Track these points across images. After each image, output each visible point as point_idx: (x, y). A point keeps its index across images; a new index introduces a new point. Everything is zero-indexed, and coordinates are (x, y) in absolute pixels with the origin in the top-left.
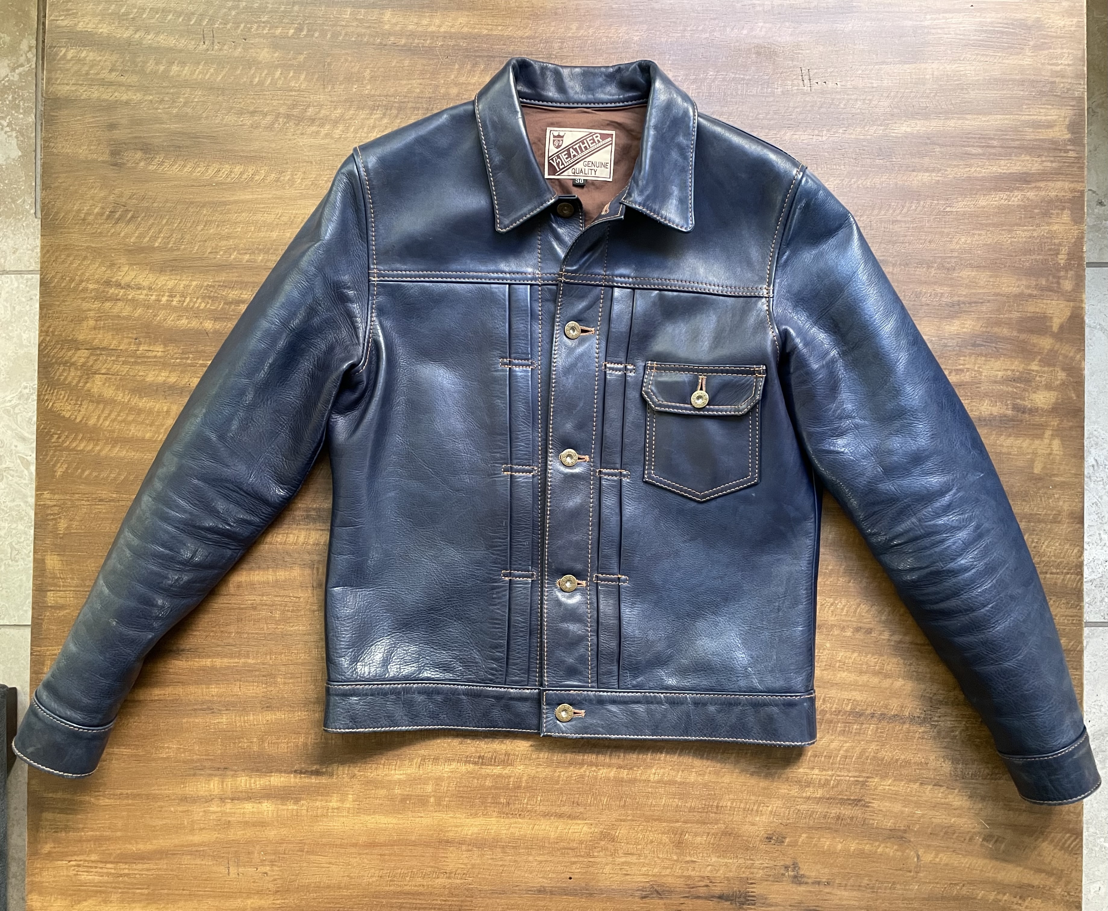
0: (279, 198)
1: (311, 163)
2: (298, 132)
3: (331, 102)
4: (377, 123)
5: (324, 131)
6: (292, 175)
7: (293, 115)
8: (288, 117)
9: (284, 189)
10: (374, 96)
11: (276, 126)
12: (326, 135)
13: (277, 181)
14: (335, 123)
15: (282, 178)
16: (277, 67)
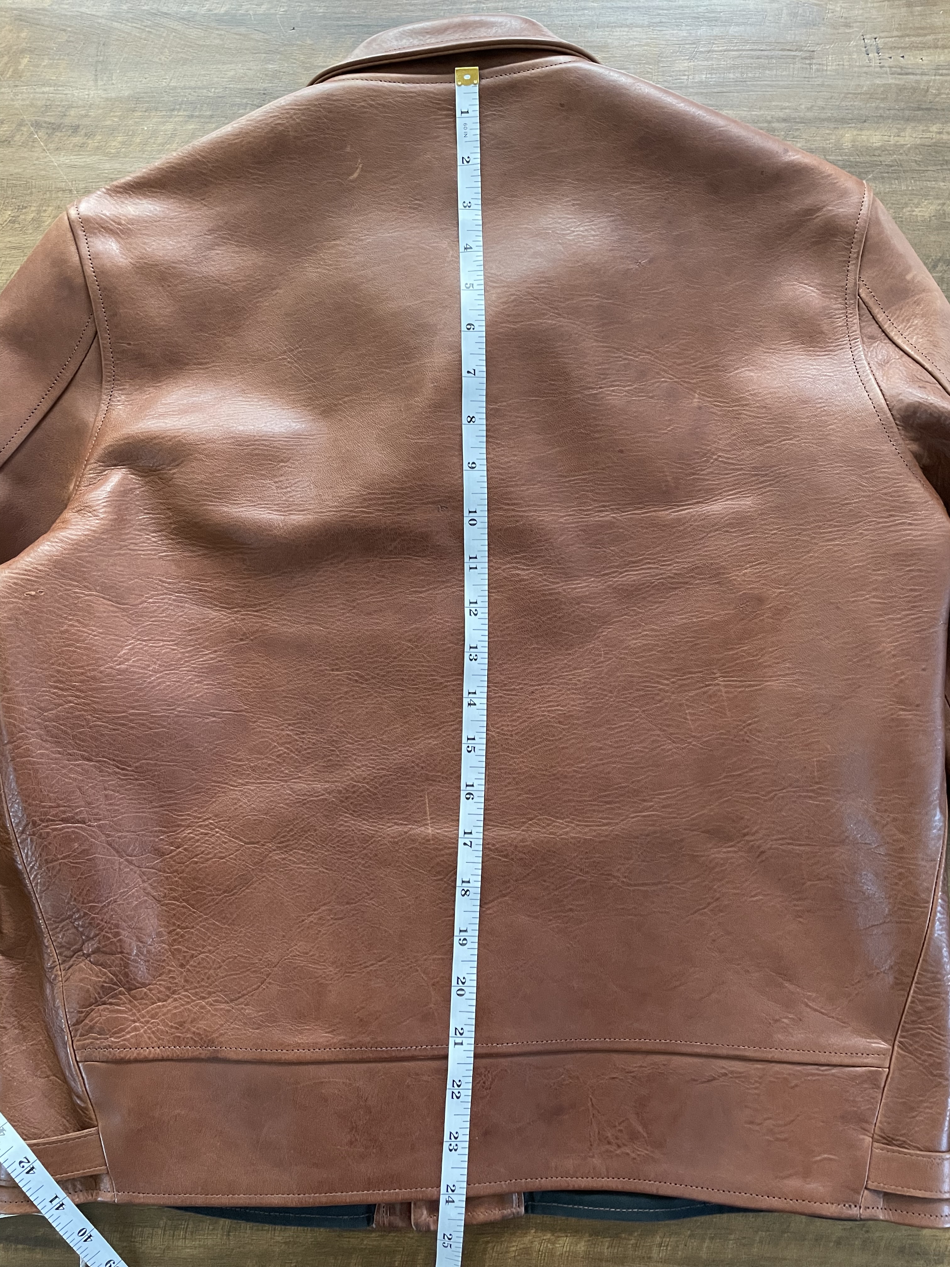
0: (15, 248)
1: (71, 191)
2: (52, 146)
3: (107, 99)
4: (178, 127)
5: (92, 143)
6: (39, 212)
7: (45, 122)
8: (37, 125)
9: (25, 234)
10: (175, 88)
11: (17, 138)
12: (98, 148)
13: (14, 222)
14: (113, 131)
15: (22, 217)
16: (23, 51)
